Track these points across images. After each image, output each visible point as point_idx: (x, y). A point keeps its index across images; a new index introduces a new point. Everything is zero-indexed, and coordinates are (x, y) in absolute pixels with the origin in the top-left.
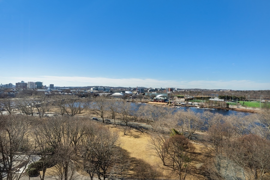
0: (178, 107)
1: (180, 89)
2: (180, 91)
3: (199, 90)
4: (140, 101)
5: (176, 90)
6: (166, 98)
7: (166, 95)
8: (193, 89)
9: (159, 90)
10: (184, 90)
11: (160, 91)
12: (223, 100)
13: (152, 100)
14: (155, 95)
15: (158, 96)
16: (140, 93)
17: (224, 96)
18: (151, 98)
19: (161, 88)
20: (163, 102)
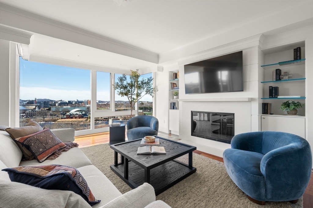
1: (102, 102)
2: (102, 103)
3: (122, 103)
4: (42, 119)
5: (98, 102)
6: (84, 113)
7: (84, 109)
8: (116, 101)
9: (74, 103)
10: (107, 103)
11: (76, 104)
12: (142, 111)
13: (63, 116)
14: (69, 109)
15: (73, 111)
16: (41, 109)
17: (142, 107)
18: (61, 114)
19: (77, 100)
20: (80, 118)
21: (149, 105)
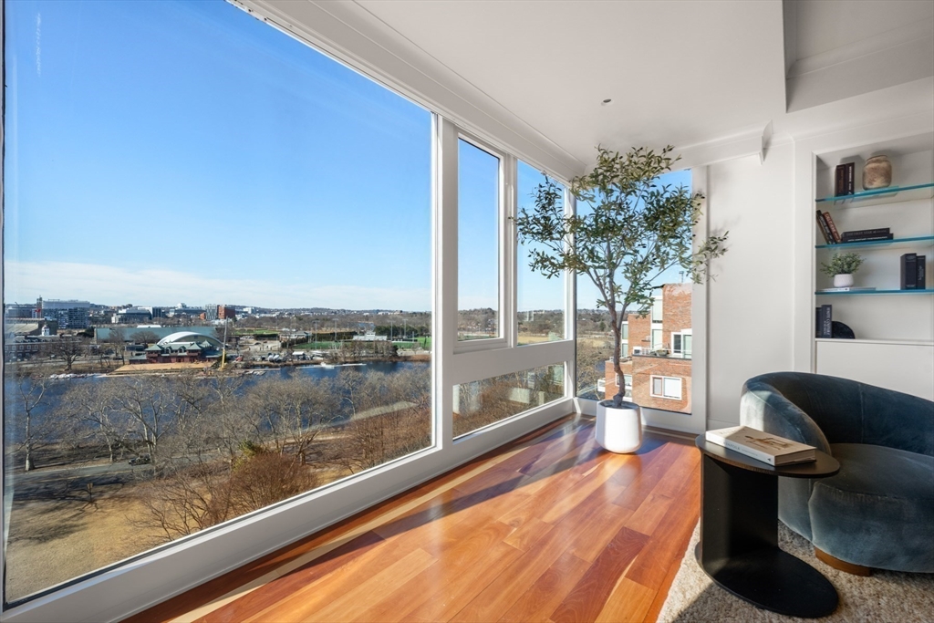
0: (259, 372)
1: (264, 311)
2: (263, 315)
3: (326, 313)
4: (61, 367)
5: (250, 312)
6: (206, 344)
7: (207, 332)
8: (308, 310)
9: (171, 314)
10: (277, 313)
11: (179, 316)
12: (385, 338)
13: (137, 355)
14: (156, 333)
15: (171, 339)
16: (59, 332)
17: (386, 326)
18: (132, 349)
19: (184, 306)
20: (192, 359)
21: (405, 320)
